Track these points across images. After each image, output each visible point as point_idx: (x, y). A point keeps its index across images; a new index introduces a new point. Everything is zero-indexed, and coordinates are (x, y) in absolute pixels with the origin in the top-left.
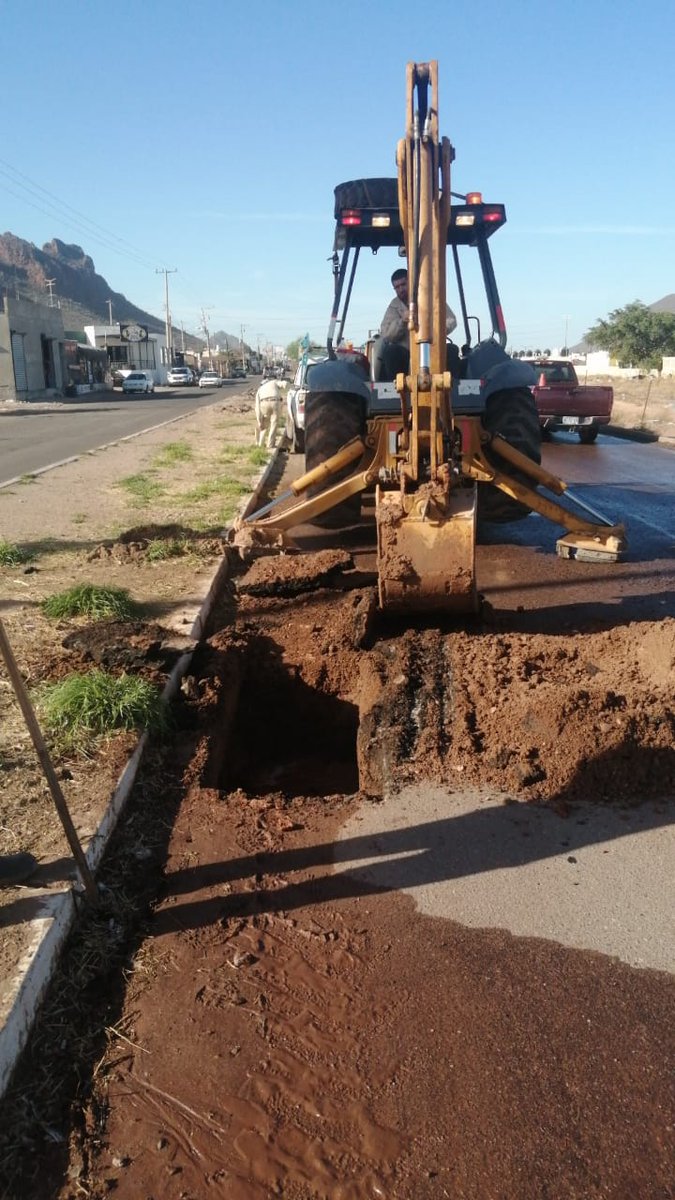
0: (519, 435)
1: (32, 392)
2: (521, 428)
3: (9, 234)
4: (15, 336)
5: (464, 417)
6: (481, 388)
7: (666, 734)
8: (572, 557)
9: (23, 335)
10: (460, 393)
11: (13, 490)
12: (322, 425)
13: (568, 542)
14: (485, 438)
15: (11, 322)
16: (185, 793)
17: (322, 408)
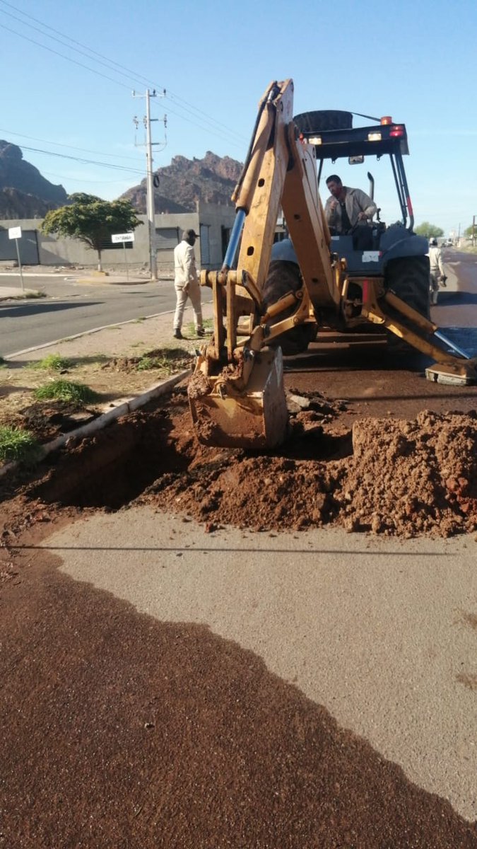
0: (410, 290)
1: (212, 265)
2: (412, 285)
3: (227, 157)
4: (203, 227)
5: (364, 278)
6: (379, 257)
7: (312, 490)
8: (436, 381)
9: (209, 226)
10: (364, 261)
11: (120, 327)
12: (272, 283)
13: (433, 369)
14: (380, 292)
15: (200, 217)
16: (12, 497)
17: (274, 272)
